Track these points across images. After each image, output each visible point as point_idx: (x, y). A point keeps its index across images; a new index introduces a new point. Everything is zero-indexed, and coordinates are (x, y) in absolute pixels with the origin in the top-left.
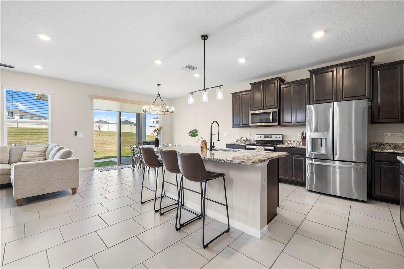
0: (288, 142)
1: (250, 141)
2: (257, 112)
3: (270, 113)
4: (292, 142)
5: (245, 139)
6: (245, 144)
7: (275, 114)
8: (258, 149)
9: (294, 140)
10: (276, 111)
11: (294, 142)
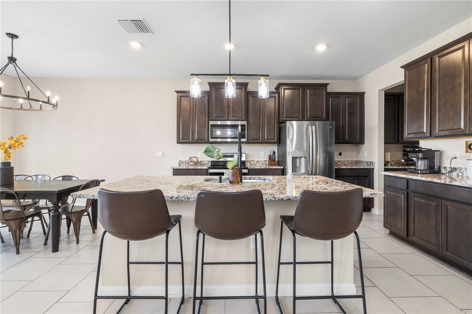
0: (251, 163)
1: (202, 163)
2: (219, 123)
3: (238, 126)
4: (255, 162)
5: (195, 160)
6: (206, 168)
7: (244, 128)
8: (228, 173)
9: (258, 160)
10: (245, 125)
11: (257, 162)
